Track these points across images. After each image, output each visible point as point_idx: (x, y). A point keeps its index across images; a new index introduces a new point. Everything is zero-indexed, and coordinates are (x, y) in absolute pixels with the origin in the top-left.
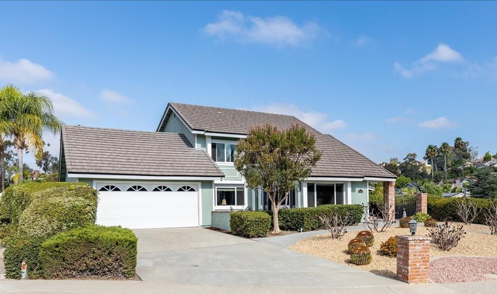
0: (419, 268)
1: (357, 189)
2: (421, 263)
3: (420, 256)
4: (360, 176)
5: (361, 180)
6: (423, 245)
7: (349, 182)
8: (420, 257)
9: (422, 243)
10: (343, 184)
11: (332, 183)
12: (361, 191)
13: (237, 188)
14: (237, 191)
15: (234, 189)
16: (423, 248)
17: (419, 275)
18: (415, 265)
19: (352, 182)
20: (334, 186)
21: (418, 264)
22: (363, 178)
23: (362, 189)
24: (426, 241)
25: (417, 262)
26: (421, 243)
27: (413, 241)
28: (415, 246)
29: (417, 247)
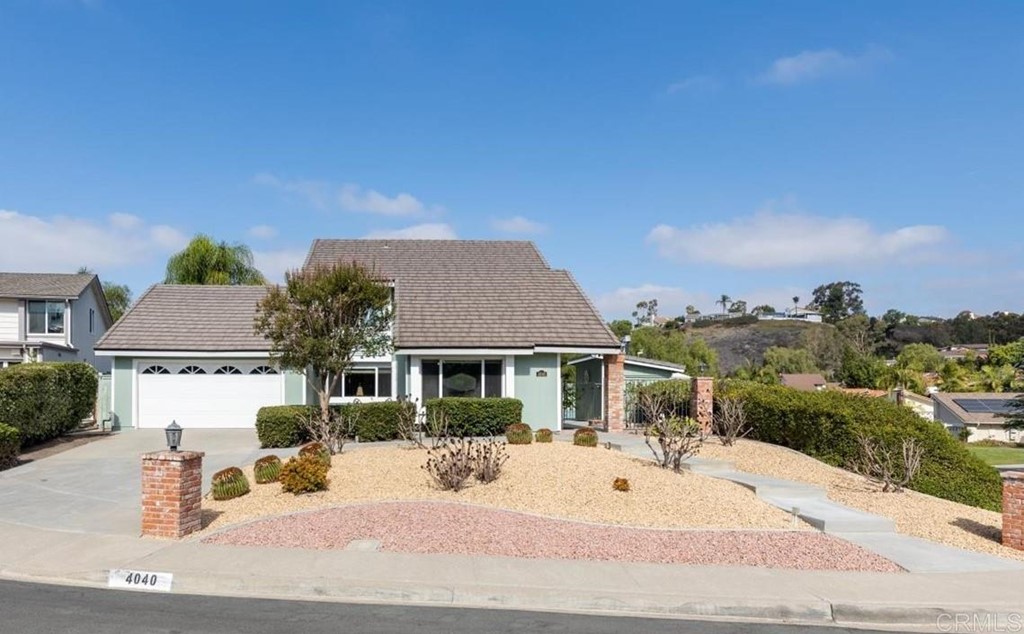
0: (161, 510)
1: (534, 370)
2: (165, 501)
3: (162, 487)
4: (526, 344)
5: (530, 352)
6: (168, 469)
7: (510, 356)
8: (162, 491)
9: (166, 466)
10: (501, 361)
11: (479, 359)
12: (541, 374)
13: (379, 369)
14: (380, 375)
15: (374, 370)
16: (168, 475)
17: (161, 522)
18: (154, 504)
19: (517, 357)
20: (480, 365)
21: (158, 503)
22: (532, 348)
23: (545, 370)
24: (172, 463)
25: (155, 498)
26: (162, 464)
27: (150, 462)
28: (153, 469)
29: (157, 473)
